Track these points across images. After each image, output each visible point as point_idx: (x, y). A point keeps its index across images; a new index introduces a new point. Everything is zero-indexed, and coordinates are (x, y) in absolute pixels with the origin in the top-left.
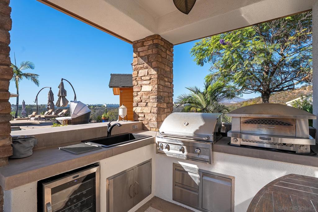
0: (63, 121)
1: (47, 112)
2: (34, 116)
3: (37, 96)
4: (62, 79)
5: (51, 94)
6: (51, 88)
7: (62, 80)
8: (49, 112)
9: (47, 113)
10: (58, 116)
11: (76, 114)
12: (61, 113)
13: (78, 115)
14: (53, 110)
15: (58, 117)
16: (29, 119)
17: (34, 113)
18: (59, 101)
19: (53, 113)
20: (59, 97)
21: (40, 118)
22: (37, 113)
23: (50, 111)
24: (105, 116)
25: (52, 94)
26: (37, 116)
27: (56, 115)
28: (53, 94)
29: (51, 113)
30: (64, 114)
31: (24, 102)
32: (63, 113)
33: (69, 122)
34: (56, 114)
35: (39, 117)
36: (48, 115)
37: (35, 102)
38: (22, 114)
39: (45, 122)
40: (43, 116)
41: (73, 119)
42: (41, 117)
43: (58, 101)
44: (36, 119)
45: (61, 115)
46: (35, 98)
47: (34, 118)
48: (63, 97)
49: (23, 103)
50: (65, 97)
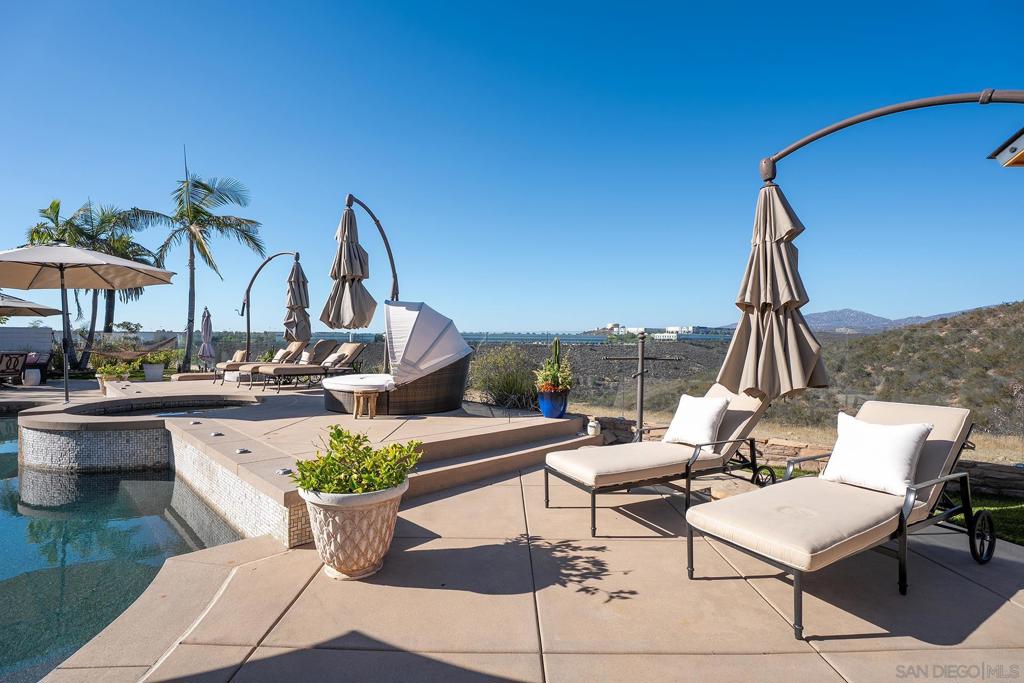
0: (358, 398)
1: (281, 353)
2: (234, 368)
3: (248, 291)
4: (351, 199)
5: (299, 284)
6: (297, 257)
7: (350, 204)
8: (289, 353)
9: (284, 357)
10: (326, 369)
11: (415, 365)
12: (333, 357)
13: (423, 367)
14: (305, 346)
15: (327, 373)
16: (220, 377)
17: (238, 355)
18: (336, 299)
19: (305, 355)
20: (335, 282)
21: (255, 377)
22: (248, 354)
23: (293, 347)
24: (555, 378)
25: (301, 279)
26: (247, 368)
27: (316, 363)
28: (305, 282)
29: (297, 356)
30: (346, 363)
31: (209, 316)
32: (342, 357)
33: (384, 404)
34: (317, 358)
35: (255, 372)
36: (285, 365)
37: (242, 315)
38: (202, 356)
39: (274, 393)
40: (267, 369)
41: (401, 388)
42: (260, 370)
43: (332, 298)
44: (243, 379)
45: (335, 363)
46: (242, 297)
47: (236, 374)
48: (353, 280)
49: (204, 316)
50: (360, 280)
